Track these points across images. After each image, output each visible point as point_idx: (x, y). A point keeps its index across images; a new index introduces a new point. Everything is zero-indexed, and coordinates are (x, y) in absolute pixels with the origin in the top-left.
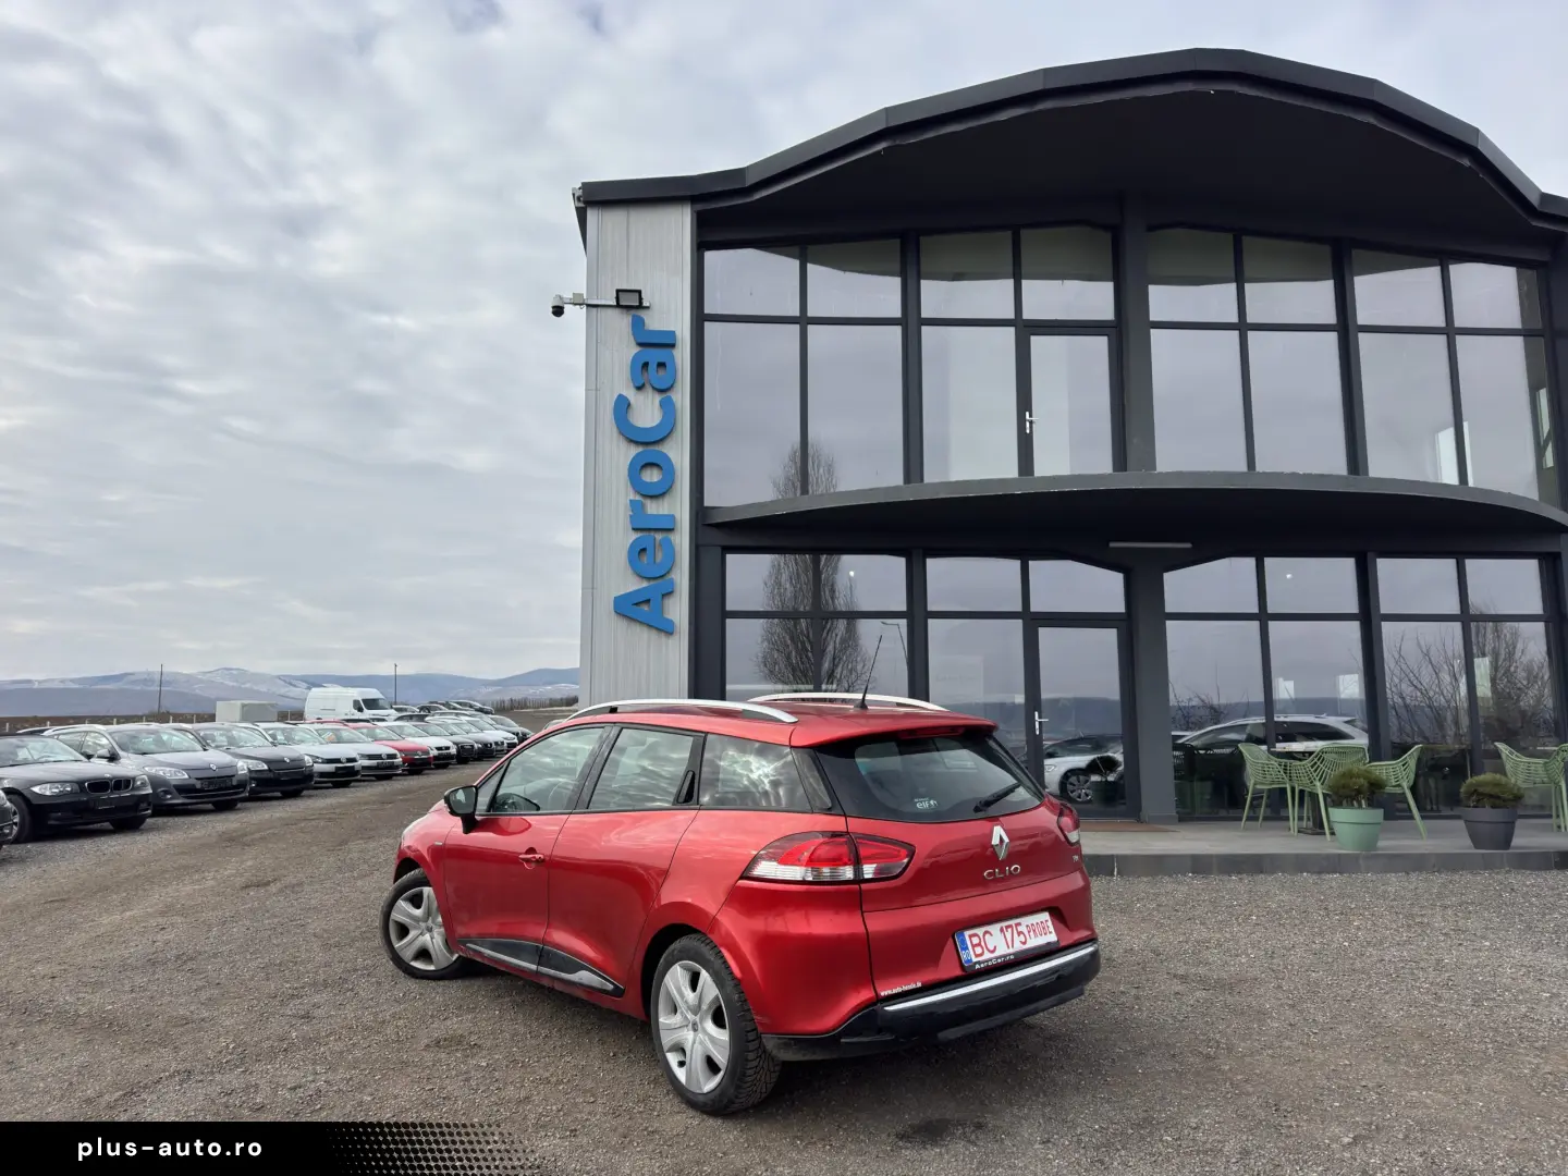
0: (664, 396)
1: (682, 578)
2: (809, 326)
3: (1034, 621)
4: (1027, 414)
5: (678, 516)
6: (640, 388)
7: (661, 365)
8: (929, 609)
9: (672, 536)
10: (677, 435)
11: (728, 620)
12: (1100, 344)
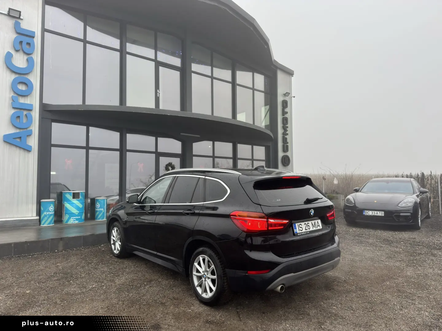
0: (30, 56)
1: (35, 129)
2: (87, 44)
3: (158, 155)
4: (158, 90)
5: (34, 105)
6: (17, 51)
7: (29, 44)
8: (128, 148)
11: (52, 148)
12: (177, 74)
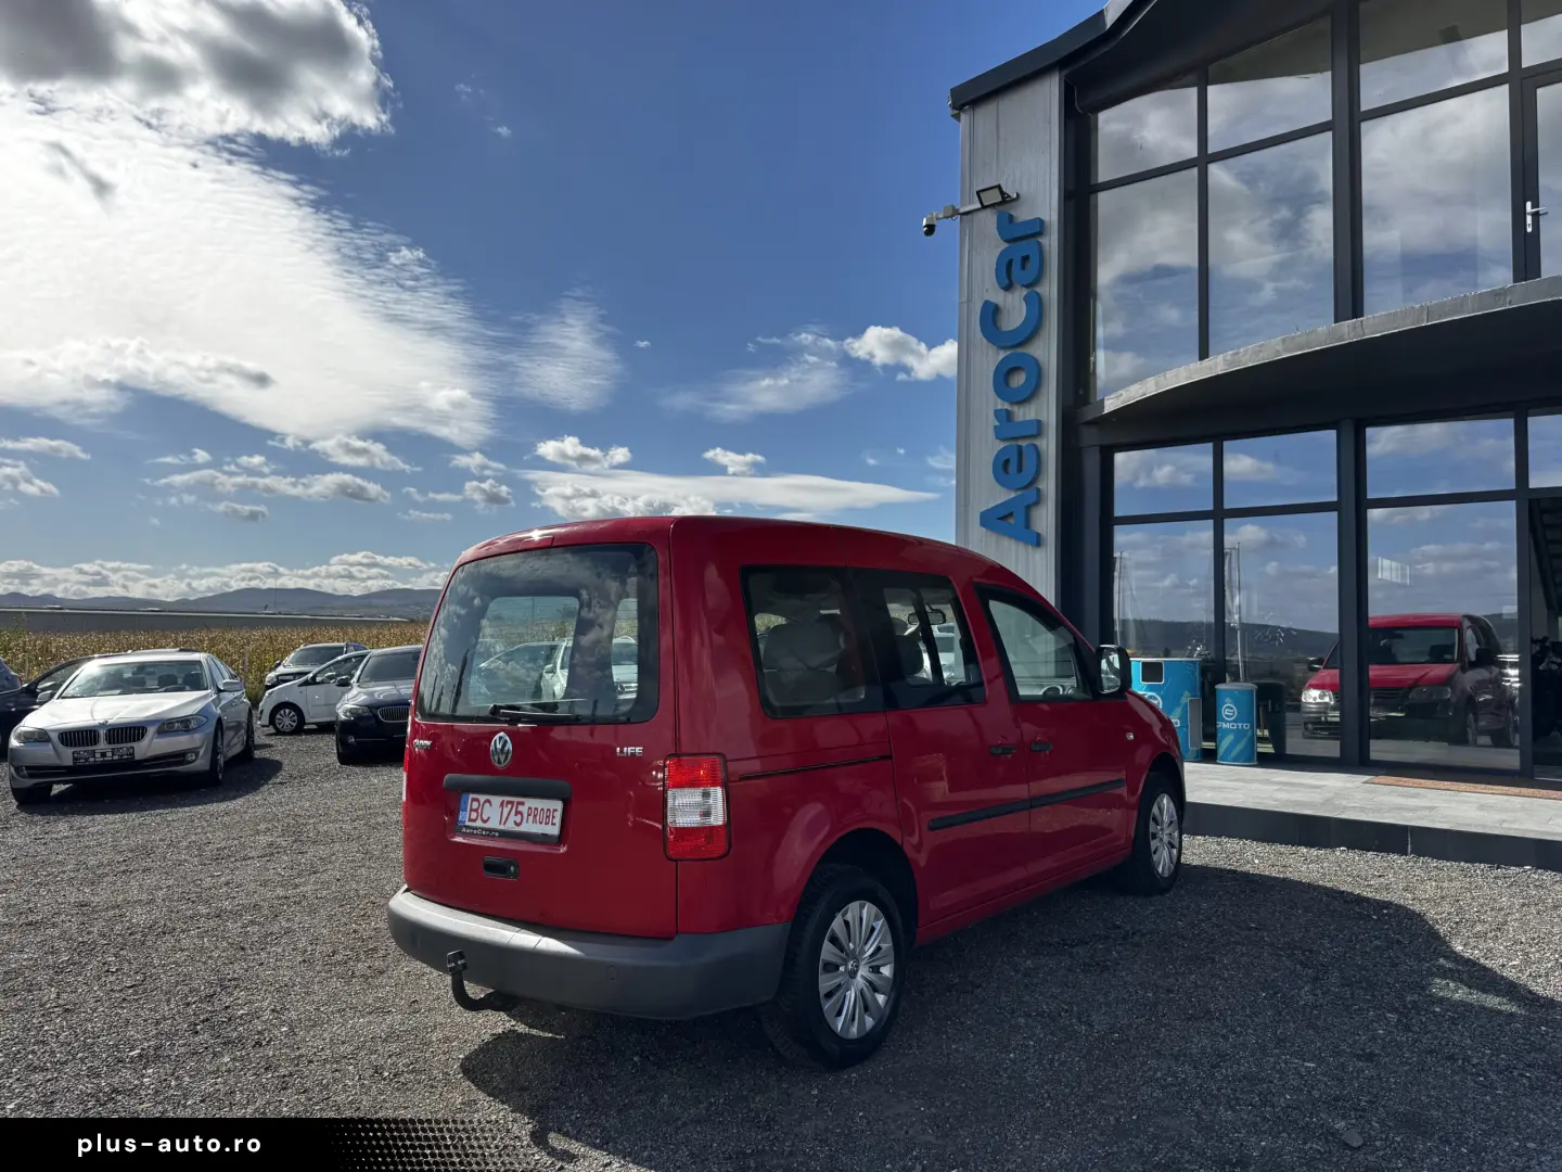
0: (1030, 290)
1: (1049, 484)
2: (1209, 166)
4: (1528, 204)
6: (1008, 288)
9: (1037, 442)
10: (1044, 333)
11: (1117, 528)
